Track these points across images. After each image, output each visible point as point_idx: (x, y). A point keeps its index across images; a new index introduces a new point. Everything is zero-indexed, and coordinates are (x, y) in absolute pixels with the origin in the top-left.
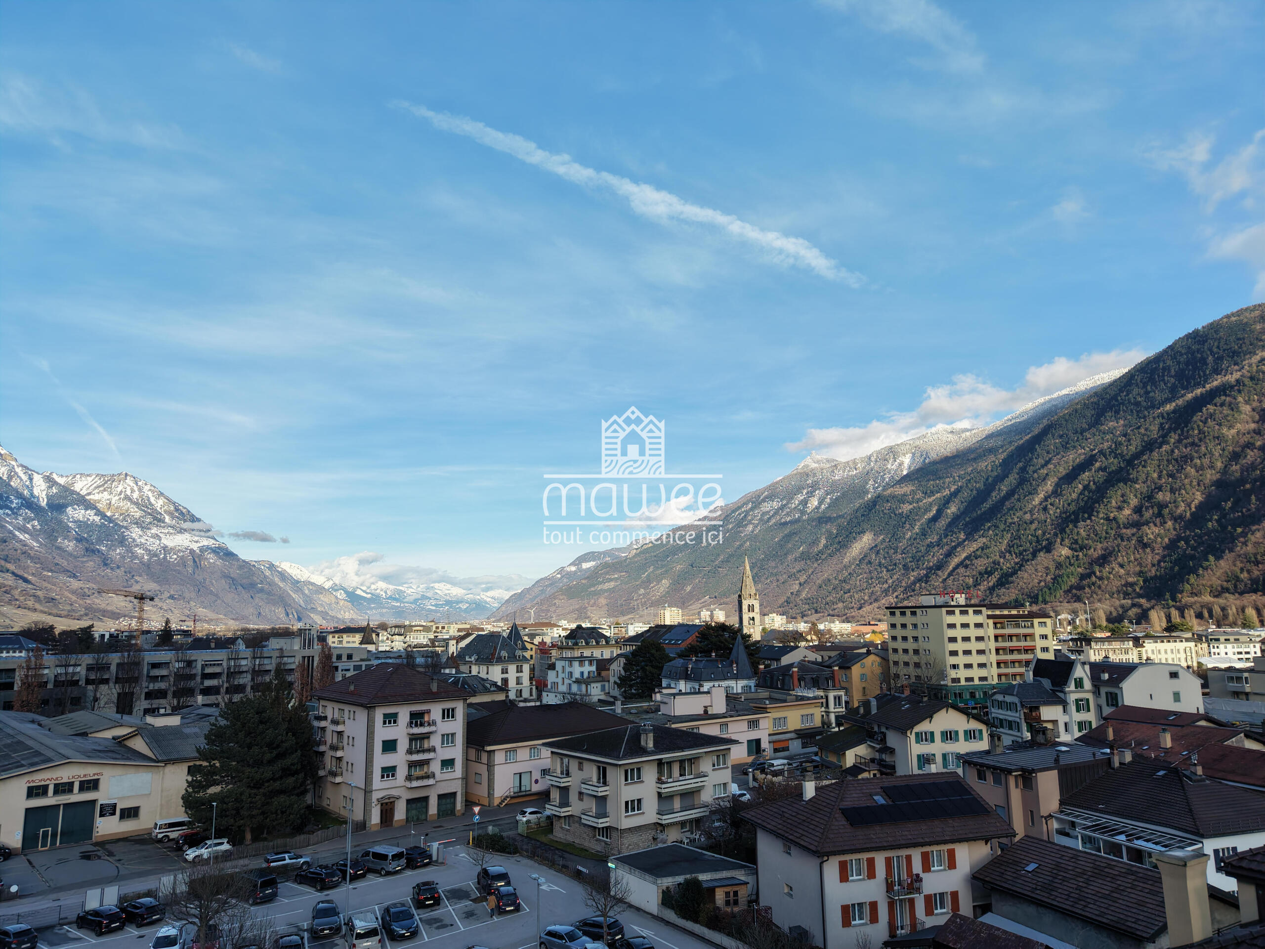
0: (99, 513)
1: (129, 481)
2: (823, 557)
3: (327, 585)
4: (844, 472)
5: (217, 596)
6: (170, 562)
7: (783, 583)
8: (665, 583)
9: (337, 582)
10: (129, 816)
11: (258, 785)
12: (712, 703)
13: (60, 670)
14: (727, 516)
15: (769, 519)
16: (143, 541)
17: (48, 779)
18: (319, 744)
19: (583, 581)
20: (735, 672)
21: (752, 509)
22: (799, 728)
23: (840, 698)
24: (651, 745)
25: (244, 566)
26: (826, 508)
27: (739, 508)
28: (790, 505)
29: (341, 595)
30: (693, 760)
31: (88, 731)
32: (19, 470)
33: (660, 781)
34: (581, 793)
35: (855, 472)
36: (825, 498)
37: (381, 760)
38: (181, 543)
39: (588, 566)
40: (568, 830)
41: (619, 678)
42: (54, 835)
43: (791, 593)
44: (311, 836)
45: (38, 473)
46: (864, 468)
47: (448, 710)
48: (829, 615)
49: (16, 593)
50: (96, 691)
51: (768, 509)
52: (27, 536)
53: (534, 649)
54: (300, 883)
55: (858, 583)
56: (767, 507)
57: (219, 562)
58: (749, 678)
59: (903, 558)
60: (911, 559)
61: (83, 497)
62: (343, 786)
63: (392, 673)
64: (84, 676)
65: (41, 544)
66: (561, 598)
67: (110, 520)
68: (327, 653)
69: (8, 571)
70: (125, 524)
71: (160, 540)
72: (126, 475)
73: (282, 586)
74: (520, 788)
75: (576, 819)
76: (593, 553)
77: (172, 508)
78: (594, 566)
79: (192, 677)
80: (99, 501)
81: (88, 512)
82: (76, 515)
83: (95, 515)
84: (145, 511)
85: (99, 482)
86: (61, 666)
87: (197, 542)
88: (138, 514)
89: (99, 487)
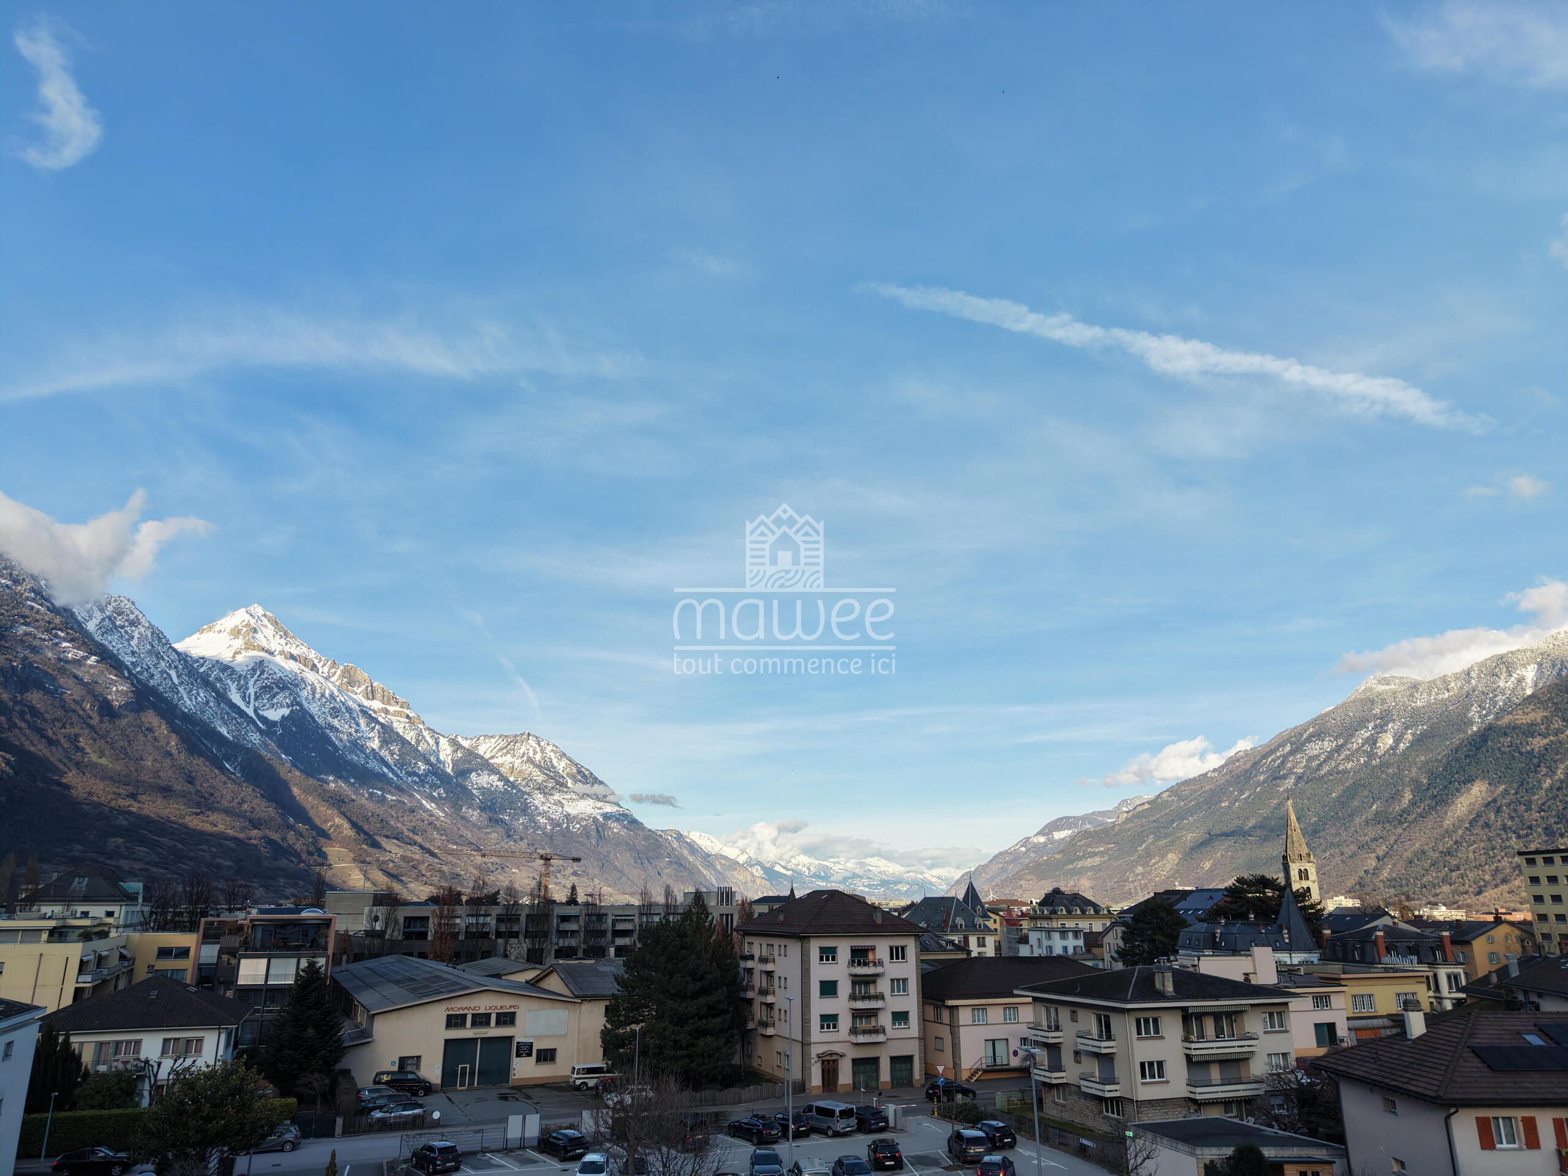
0: (503, 778)
1: (532, 741)
2: (1411, 818)
3: (742, 859)
4: (1429, 695)
5: (621, 871)
6: (572, 832)
7: (1351, 856)
8: (1173, 857)
9: (752, 855)
10: (545, 1060)
11: (681, 1020)
12: (1255, 969)
13: (473, 920)
14: (1255, 763)
15: (1320, 766)
16: (546, 808)
17: (466, 1008)
18: (746, 989)
19: (1057, 856)
20: (1287, 941)
21: (1292, 753)
22: (1394, 1012)
23: (1456, 977)
24: (1170, 988)
25: (650, 836)
26: (1408, 748)
27: (1272, 752)
28: (1349, 746)
29: (757, 871)
30: (1234, 1015)
31: (502, 972)
32: (426, 733)
33: (1186, 1039)
34: (1077, 1053)
35: (1447, 695)
36: (1404, 734)
37: (820, 1006)
38: (583, 810)
39: (1062, 836)
40: (1063, 1106)
41: (1117, 952)
42: (472, 1073)
43: (1365, 872)
44: (743, 1091)
45: (443, 736)
46: (1461, 688)
47: (897, 949)
48: (1430, 903)
49: (423, 868)
50: (506, 943)
51: (1316, 752)
52: (433, 805)
53: (998, 921)
54: (733, 1136)
55: (1471, 855)
56: (1314, 748)
57: (624, 832)
58: (1308, 950)
59: (1542, 818)
60: (1556, 819)
61: (487, 760)
62: (776, 1040)
63: (826, 900)
64: (494, 927)
65: (447, 814)
66: (1029, 877)
67: (513, 785)
68: (747, 909)
69: (415, 843)
70: (527, 789)
71: (563, 807)
72: (529, 734)
73: (691, 860)
74: (995, 1061)
75: (1073, 1089)
76: (1068, 818)
77: (575, 771)
78: (1070, 836)
79: (603, 933)
80: (502, 765)
81: (492, 777)
82: (479, 781)
83: (499, 780)
84: (546, 774)
85: (503, 744)
86: (472, 915)
87: (600, 809)
88: (541, 778)
89: (502, 749)
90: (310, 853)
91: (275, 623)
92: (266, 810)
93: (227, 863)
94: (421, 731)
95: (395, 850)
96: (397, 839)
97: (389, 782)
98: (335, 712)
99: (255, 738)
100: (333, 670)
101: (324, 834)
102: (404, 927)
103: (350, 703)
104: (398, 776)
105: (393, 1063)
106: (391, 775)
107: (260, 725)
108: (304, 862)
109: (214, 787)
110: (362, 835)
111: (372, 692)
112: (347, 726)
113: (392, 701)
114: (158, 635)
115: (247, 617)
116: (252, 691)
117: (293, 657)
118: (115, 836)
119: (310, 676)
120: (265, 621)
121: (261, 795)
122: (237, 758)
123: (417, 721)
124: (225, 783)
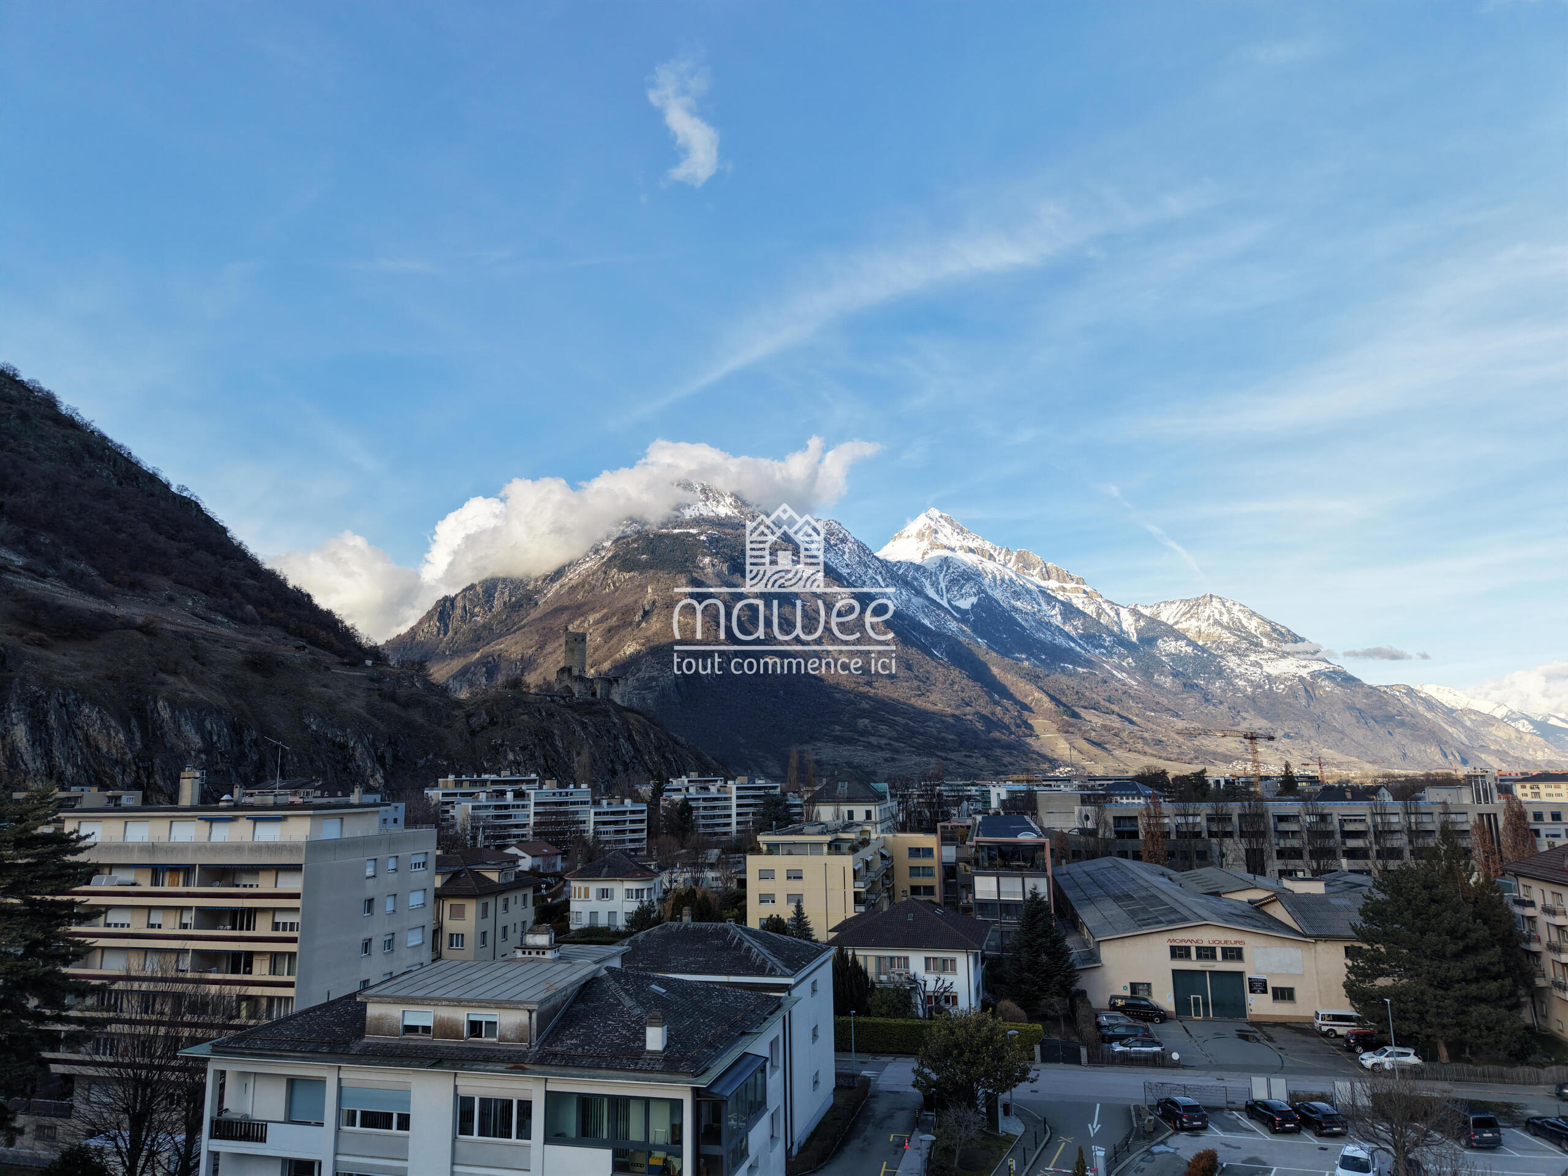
0: (1191, 643)
1: (1216, 603)
3: (1499, 713)
5: (1342, 732)
6: (1277, 693)
9: (1514, 709)
10: (1283, 998)
13: (1180, 820)
16: (1243, 671)
17: (1188, 940)
18: (1529, 940)
25: (1371, 693)
29: (1524, 726)
31: (1221, 890)
32: (1105, 606)
38: (1286, 670)
42: (1206, 1004)
44: (1541, 1071)
45: (1123, 607)
49: (1125, 735)
50: (1221, 845)
52: (1124, 674)
57: (1338, 691)
61: (1171, 627)
64: (1206, 828)
65: (1139, 683)
67: (1203, 649)
68: (1516, 809)
69: (1113, 712)
70: (1219, 652)
71: (1261, 668)
72: (1211, 596)
73: (1430, 717)
77: (1268, 629)
80: (1188, 630)
81: (1179, 643)
82: (1168, 648)
83: (1187, 645)
84: (1239, 636)
85: (1185, 608)
86: (1180, 815)
87: (1305, 667)
88: (1232, 640)
89: (1185, 614)
90: (1018, 726)
91: (951, 522)
92: (973, 690)
93: (951, 737)
94: (1100, 604)
95: (1095, 720)
96: (1095, 709)
97: (1078, 655)
98: (1017, 595)
99: (953, 625)
100: (1009, 557)
101: (1025, 707)
102: (1115, 827)
103: (1029, 585)
104: (1085, 650)
105: (1125, 988)
106: (1078, 649)
107: (955, 614)
108: (1014, 734)
109: (928, 672)
110: (1061, 707)
111: (1047, 572)
112: (1029, 607)
113: (1067, 579)
114: (862, 548)
115: (928, 521)
116: (943, 585)
117: (971, 550)
118: (862, 718)
119: (990, 566)
120: (943, 522)
121: (967, 676)
122: (941, 645)
123: (1094, 595)
124: (936, 668)
